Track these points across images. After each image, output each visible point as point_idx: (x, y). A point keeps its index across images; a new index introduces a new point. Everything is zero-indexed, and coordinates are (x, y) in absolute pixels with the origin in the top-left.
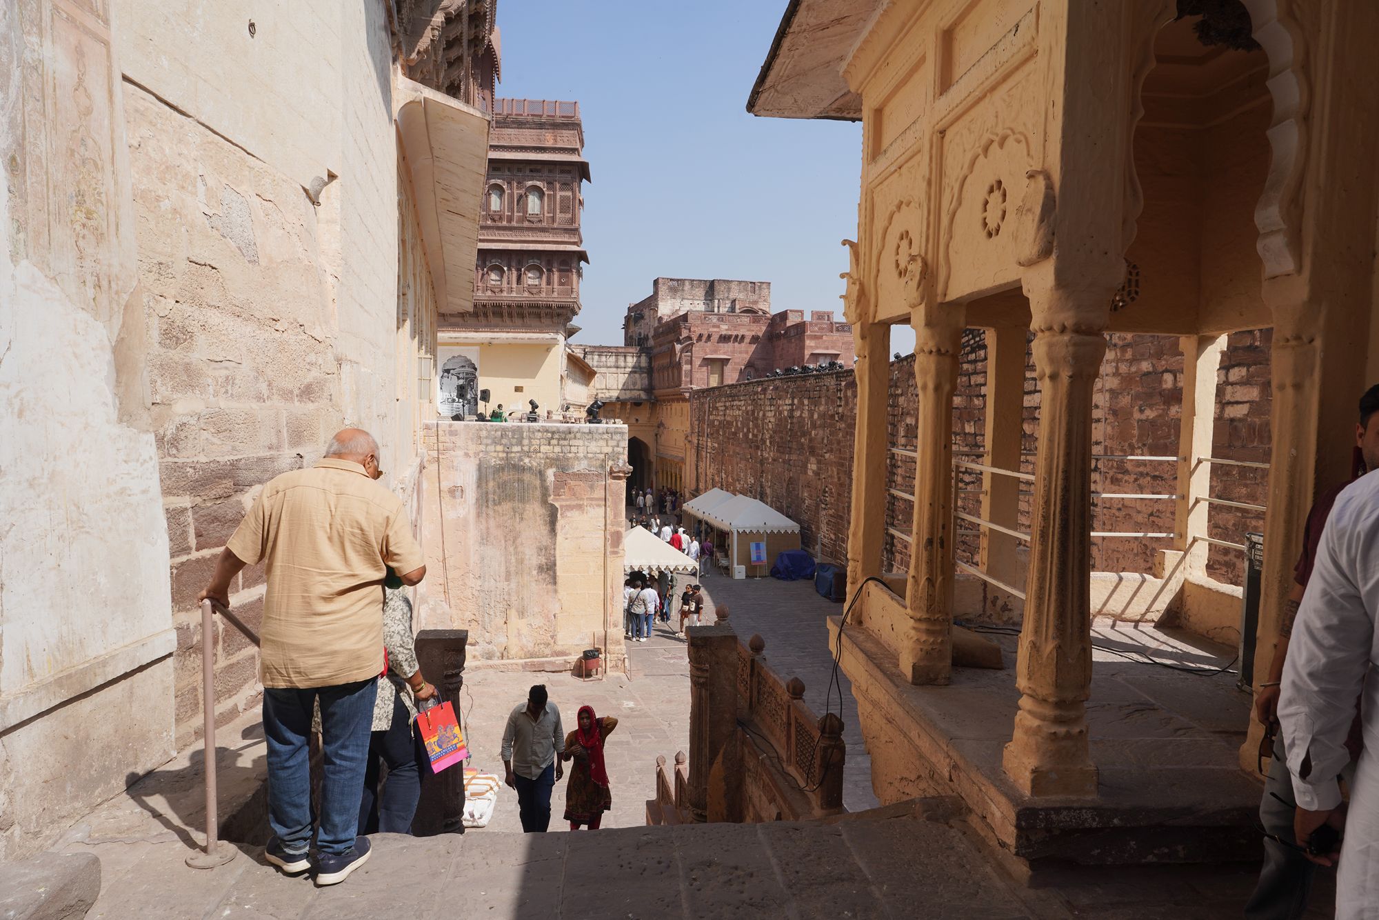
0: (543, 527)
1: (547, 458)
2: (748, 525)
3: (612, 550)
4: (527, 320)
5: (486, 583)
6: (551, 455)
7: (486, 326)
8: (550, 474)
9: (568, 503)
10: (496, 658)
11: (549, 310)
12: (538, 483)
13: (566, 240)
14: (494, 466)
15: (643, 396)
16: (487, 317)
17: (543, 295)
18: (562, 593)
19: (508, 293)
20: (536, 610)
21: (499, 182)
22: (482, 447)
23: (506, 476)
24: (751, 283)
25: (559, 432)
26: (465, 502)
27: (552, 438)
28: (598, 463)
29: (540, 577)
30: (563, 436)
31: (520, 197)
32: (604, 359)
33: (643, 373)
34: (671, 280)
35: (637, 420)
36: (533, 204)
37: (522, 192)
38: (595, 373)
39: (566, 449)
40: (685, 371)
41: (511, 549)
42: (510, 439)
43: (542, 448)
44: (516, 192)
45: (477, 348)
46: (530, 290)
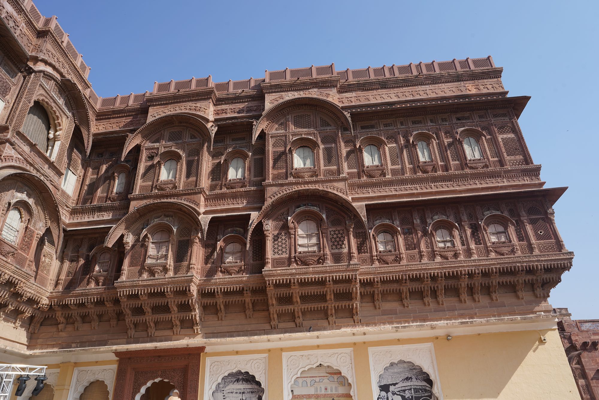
13: (527, 183)
17: (520, 254)
31: (452, 144)
36: (471, 150)
37: (454, 139)
44: (445, 139)
45: (429, 346)
46: (498, 250)
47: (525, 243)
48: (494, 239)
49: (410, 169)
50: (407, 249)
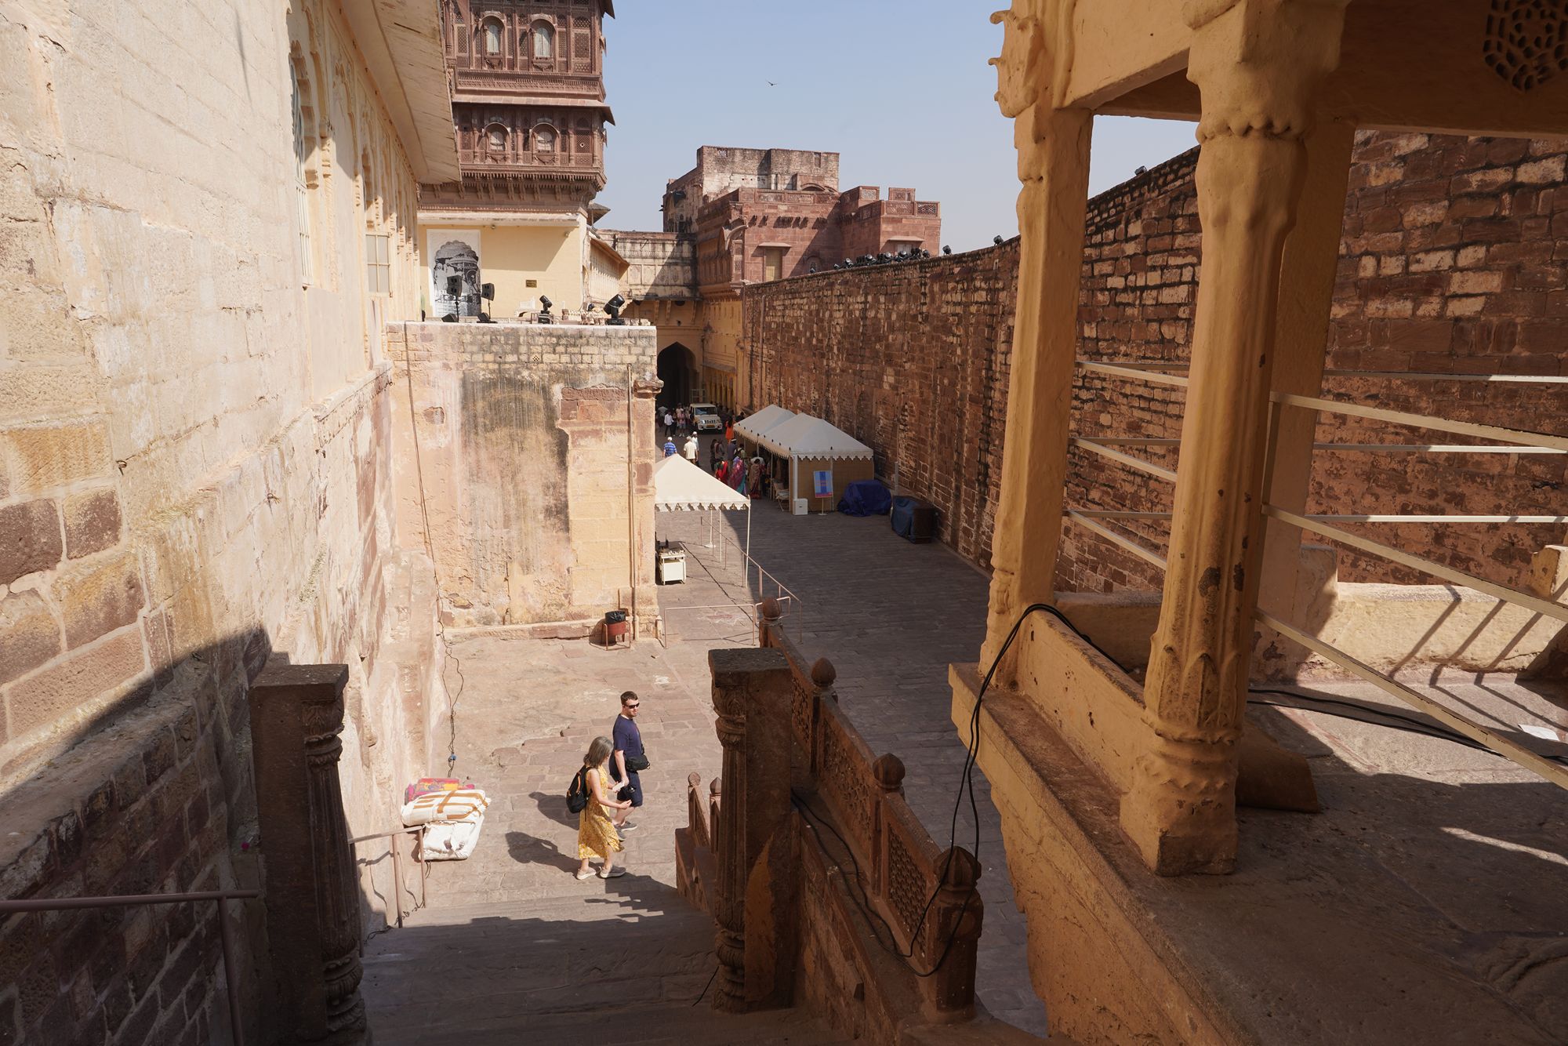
0: (549, 460)
1: (552, 370)
2: (810, 451)
3: (639, 487)
4: (539, 197)
5: (479, 531)
6: (557, 366)
7: (487, 204)
8: (557, 390)
9: (581, 428)
10: (496, 623)
11: (565, 184)
12: (541, 402)
13: (584, 92)
14: (483, 381)
15: (686, 293)
16: (488, 192)
17: (558, 164)
18: (577, 542)
19: (513, 161)
20: (545, 563)
21: (496, 14)
22: (467, 357)
23: (498, 394)
24: (815, 153)
25: (566, 336)
26: (447, 427)
27: (558, 344)
28: (619, 376)
29: (548, 522)
30: (572, 341)
31: (524, 34)
32: (638, 247)
33: (686, 264)
34: (719, 149)
35: (679, 322)
36: (541, 45)
37: (526, 28)
38: (627, 265)
39: (575, 359)
40: (736, 262)
41: (510, 487)
42: (502, 346)
43: (545, 357)
44: (518, 28)
45: (477, 232)
46: (541, 158)
47: (566, 153)
48: (541, 147)
49: (477, 59)
50: (464, 148)
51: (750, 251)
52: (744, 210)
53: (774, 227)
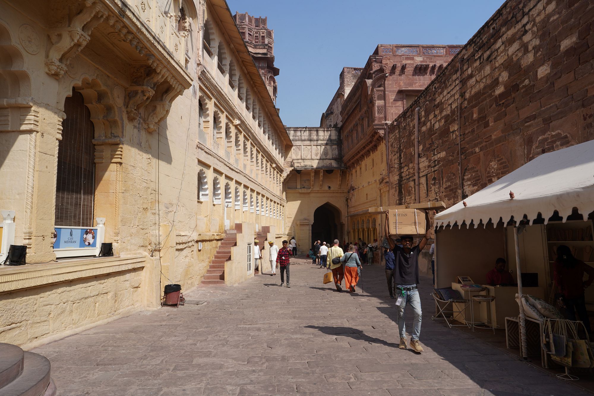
15: (334, 164)
33: (334, 144)
35: (329, 187)
40: (378, 107)
51: (391, 97)
52: (384, 62)
53: (413, 75)
